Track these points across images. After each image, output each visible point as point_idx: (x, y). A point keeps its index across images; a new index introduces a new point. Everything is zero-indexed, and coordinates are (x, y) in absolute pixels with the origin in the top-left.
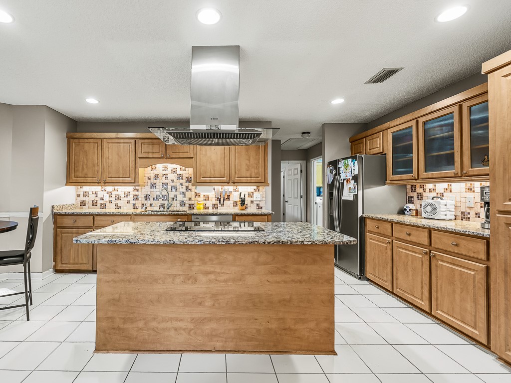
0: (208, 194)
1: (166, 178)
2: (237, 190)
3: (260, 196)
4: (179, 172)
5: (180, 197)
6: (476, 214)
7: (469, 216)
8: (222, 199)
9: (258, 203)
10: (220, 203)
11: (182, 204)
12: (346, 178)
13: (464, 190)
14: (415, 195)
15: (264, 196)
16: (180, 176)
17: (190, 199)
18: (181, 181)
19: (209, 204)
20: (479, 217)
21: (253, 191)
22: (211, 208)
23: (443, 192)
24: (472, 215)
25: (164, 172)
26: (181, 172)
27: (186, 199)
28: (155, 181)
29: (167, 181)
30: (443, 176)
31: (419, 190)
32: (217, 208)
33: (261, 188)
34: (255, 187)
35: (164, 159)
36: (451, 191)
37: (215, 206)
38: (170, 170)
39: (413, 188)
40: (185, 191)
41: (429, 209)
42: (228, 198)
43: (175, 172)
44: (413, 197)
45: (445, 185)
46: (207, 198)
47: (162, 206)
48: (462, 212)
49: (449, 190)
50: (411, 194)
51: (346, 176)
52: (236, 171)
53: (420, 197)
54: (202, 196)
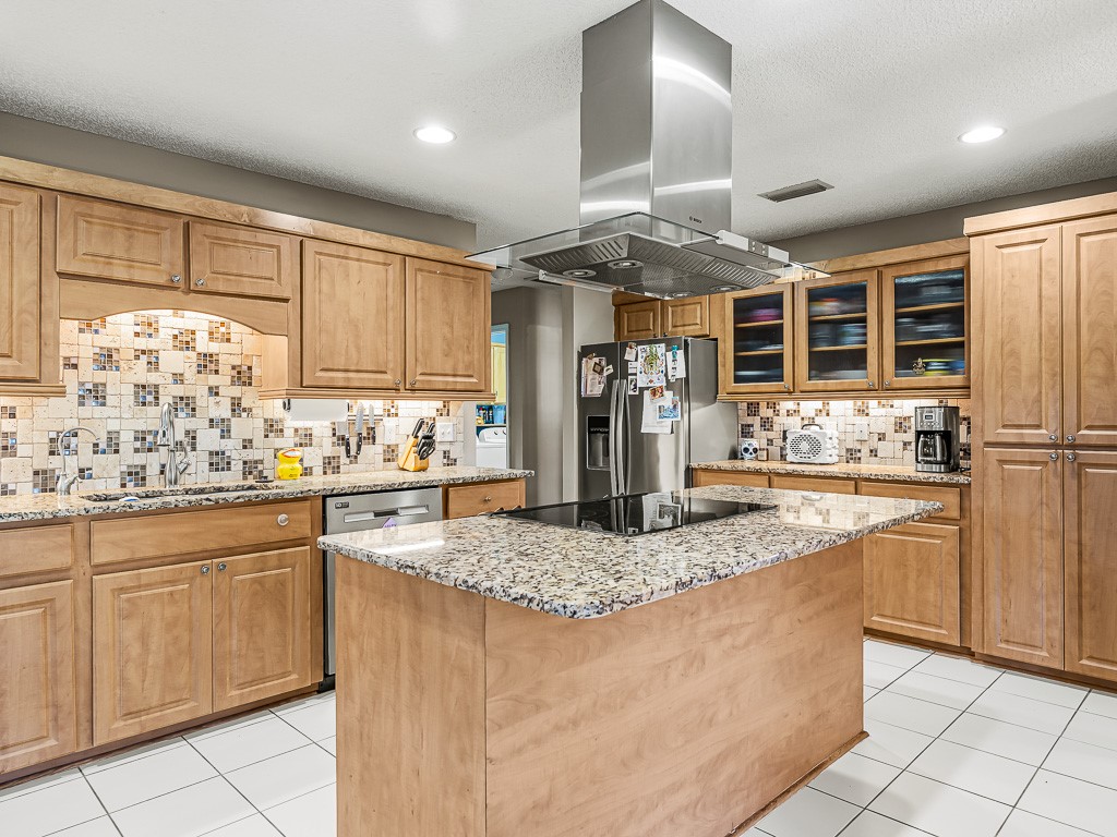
0: (308, 424)
1: (154, 365)
2: (393, 411)
3: (450, 429)
4: (203, 344)
5: (209, 440)
6: (871, 451)
7: (859, 455)
8: (353, 442)
9: (446, 448)
10: (348, 452)
11: (219, 461)
12: (650, 385)
13: (851, 412)
14: (756, 421)
15: (461, 427)
16: (207, 363)
17: (247, 444)
18: (213, 380)
19: (314, 457)
20: (876, 456)
21: (434, 414)
22: (318, 470)
23: (813, 415)
24: (865, 451)
25: (142, 343)
26: (214, 348)
27: (231, 446)
28: (100, 377)
29: (153, 378)
30: (846, 388)
31: (765, 412)
32: (336, 470)
33: (452, 406)
34: (440, 404)
35: (178, 294)
36: (828, 414)
37: (331, 465)
38: (165, 334)
39: (753, 409)
40: (227, 414)
41: (804, 446)
42: (371, 437)
43: (187, 346)
44: (752, 426)
45: (818, 404)
46: (306, 439)
47: (137, 475)
48: (848, 450)
49: (824, 413)
50: (749, 420)
51: (651, 381)
52: (419, 355)
53: (767, 424)
54: (289, 432)
